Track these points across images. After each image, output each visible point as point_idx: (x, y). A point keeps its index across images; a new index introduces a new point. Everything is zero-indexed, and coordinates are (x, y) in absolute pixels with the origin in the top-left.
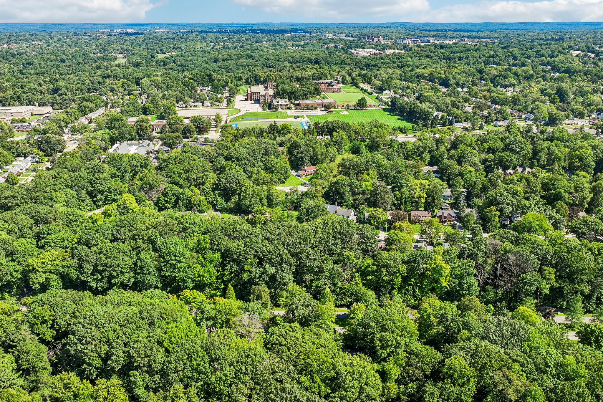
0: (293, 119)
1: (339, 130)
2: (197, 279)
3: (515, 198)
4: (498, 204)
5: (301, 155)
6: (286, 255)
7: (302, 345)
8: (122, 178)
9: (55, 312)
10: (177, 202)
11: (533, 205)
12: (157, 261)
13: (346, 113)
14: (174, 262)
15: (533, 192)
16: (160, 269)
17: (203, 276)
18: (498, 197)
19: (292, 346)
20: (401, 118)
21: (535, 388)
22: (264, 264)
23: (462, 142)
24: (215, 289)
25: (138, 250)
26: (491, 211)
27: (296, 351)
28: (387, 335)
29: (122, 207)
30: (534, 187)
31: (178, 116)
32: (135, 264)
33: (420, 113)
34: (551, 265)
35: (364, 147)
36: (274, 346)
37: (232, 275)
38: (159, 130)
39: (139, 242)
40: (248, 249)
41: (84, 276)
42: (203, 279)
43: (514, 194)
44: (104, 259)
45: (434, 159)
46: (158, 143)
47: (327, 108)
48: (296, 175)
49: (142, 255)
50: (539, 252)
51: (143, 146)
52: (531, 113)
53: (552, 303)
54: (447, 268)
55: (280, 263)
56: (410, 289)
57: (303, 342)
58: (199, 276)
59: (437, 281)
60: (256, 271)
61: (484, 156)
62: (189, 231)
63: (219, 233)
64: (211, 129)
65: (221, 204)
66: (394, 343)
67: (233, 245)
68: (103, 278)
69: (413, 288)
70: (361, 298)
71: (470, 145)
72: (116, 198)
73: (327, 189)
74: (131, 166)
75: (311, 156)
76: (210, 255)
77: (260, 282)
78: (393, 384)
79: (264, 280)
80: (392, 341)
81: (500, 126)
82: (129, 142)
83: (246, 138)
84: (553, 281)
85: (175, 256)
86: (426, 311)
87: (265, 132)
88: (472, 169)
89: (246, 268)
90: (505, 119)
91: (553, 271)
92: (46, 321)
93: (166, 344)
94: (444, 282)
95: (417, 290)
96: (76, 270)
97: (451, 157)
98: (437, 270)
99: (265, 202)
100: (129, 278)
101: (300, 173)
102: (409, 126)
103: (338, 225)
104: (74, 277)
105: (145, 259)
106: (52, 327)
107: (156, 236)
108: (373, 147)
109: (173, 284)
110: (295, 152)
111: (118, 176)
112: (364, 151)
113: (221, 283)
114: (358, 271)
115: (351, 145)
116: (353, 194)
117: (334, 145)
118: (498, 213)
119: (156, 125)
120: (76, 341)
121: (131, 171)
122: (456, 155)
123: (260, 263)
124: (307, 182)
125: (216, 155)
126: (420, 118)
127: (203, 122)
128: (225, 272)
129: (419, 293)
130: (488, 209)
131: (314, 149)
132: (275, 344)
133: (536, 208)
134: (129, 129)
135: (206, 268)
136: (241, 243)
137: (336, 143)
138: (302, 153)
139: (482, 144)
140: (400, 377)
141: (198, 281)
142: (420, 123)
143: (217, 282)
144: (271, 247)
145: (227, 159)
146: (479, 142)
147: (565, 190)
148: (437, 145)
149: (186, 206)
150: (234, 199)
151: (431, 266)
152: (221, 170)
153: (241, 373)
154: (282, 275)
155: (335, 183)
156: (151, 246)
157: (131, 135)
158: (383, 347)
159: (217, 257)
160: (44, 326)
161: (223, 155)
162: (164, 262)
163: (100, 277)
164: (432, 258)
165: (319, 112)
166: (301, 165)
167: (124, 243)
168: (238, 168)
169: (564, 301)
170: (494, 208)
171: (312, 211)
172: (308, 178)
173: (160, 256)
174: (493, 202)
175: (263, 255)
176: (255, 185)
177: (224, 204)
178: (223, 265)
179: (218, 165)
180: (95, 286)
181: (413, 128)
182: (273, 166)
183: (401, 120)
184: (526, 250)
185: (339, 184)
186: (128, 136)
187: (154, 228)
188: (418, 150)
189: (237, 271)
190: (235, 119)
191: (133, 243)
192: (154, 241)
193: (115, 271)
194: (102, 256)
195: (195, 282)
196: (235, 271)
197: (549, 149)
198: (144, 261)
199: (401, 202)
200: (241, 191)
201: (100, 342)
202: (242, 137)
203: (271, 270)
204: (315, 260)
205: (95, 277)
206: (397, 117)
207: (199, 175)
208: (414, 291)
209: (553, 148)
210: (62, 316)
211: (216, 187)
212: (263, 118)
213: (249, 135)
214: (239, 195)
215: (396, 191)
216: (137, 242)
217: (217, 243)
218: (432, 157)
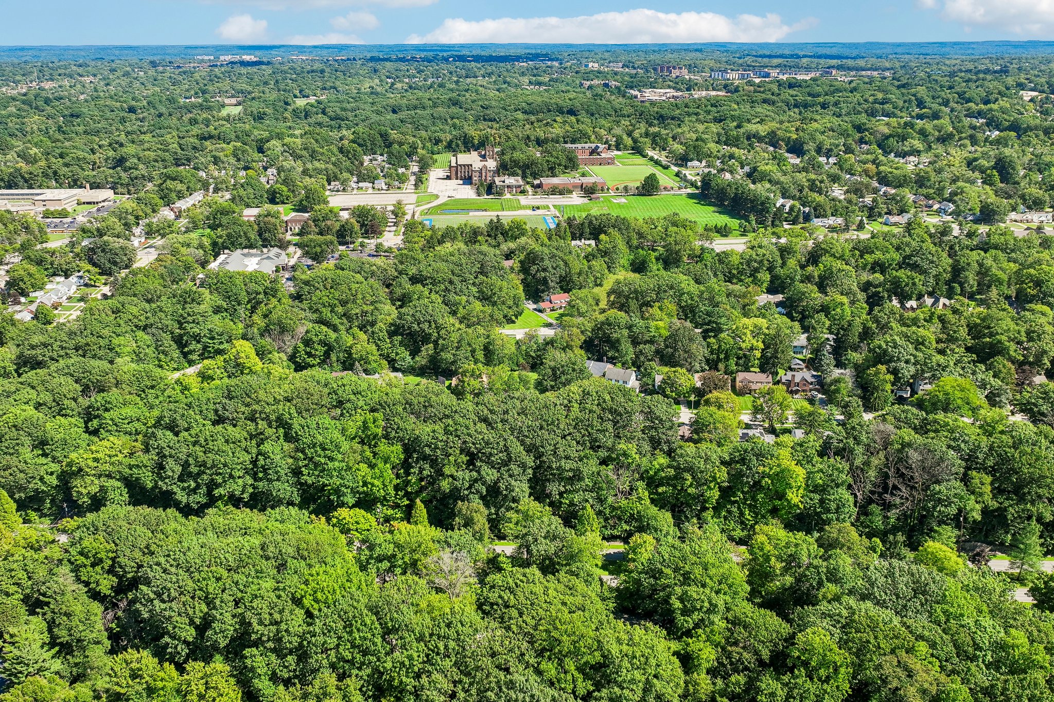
0: (530, 212)
1: (611, 230)
2: (361, 489)
3: (921, 351)
4: (890, 361)
5: (543, 274)
6: (517, 448)
7: (544, 606)
8: (233, 314)
9: (116, 545)
10: (327, 355)
11: (952, 364)
12: (292, 457)
13: (623, 200)
14: (323, 460)
15: (952, 340)
16: (297, 472)
17: (373, 485)
18: (890, 349)
19: (527, 609)
20: (720, 210)
21: (955, 685)
22: (478, 464)
23: (827, 251)
24: (393, 508)
25: (259, 438)
26: (877, 373)
27: (533, 618)
28: (693, 591)
29: (233, 364)
30: (955, 332)
31: (331, 205)
32: (254, 462)
33: (752, 201)
34: (983, 468)
35: (654, 260)
36: (495, 607)
37: (423, 483)
38: (297, 231)
39: (262, 425)
40: (451, 437)
41: (166, 483)
42: (371, 490)
43: (919, 344)
44: (202, 454)
45: (777, 282)
46: (295, 253)
47: (589, 191)
48: (535, 309)
49: (267, 447)
50: (962, 445)
51: (269, 258)
52: (949, 201)
53: (986, 536)
54: (800, 473)
55: (505, 463)
56: (734, 509)
57: (546, 602)
58: (365, 484)
59: (781, 496)
60: (465, 476)
61: (865, 277)
62: (348, 405)
63: (400, 409)
64: (387, 229)
65: (404, 359)
66: (706, 604)
67: (424, 431)
68: (198, 486)
69: (739, 508)
70: (648, 524)
71: (841, 258)
72: (221, 347)
73: (590, 334)
74: (248, 293)
75: (561, 276)
76: (383, 447)
77: (471, 496)
78: (703, 676)
79: (478, 491)
80: (703, 602)
81: (895, 224)
82: (246, 251)
83: (448, 245)
84: (988, 497)
85: (324, 449)
86: (762, 550)
87: (482, 234)
88: (845, 300)
89: (447, 470)
90: (902, 211)
91: (988, 479)
92: (101, 561)
93: (307, 602)
94: (794, 497)
95: (747, 512)
96: (153, 473)
97: (808, 279)
98: (781, 477)
99: (480, 355)
100: (244, 486)
101: (542, 305)
102: (734, 223)
103: (608, 398)
104: (150, 485)
105: (271, 455)
106: (111, 571)
107: (290, 414)
108: (670, 261)
109: (319, 498)
110: (534, 269)
111: (226, 310)
112: (655, 267)
113: (403, 496)
114: (642, 478)
115: (632, 257)
116: (635, 342)
117: (602, 257)
118: (890, 377)
119: (292, 221)
120: (152, 596)
121: (249, 302)
122: (816, 274)
123: (471, 463)
124: (554, 322)
125: (396, 274)
126: (753, 209)
127: (373, 216)
128: (410, 478)
129: (749, 517)
130: (872, 370)
131: (566, 264)
132: (497, 604)
133: (958, 369)
134: (245, 228)
135: (377, 471)
136: (439, 427)
137: (606, 253)
138: (544, 270)
139: (862, 256)
140: (716, 664)
141: (364, 492)
142: (752, 218)
143: (397, 494)
144: (490, 435)
145: (414, 280)
146: (857, 252)
147: (1009, 338)
148: (782, 257)
149: (344, 363)
150: (427, 350)
151: (771, 469)
152: (403, 300)
153: (438, 654)
154: (510, 484)
155: (603, 323)
156: (281, 431)
157: (248, 239)
158: (686, 612)
159: (395, 451)
160: (98, 569)
161: (407, 274)
162: (305, 459)
163: (193, 485)
164: (772, 456)
165: (576, 199)
166: (543, 291)
167: (235, 426)
168: (433, 296)
169: (1007, 533)
170: (882, 368)
171: (563, 373)
172: (556, 314)
173: (297, 450)
174: (881, 357)
175: (476, 448)
176: (463, 326)
177: (409, 358)
178: (406, 465)
179: (399, 292)
180: (184, 500)
181: (740, 227)
182: (495, 294)
183: (720, 213)
184: (940, 444)
185: (610, 325)
186: (243, 240)
187: (288, 400)
188: (748, 265)
189: (431, 476)
190: (428, 212)
191: (251, 426)
192: (287, 423)
193: (220, 474)
194: (197, 448)
195: (357, 496)
196: (428, 476)
197: (981, 265)
198: (269, 457)
199: (718, 357)
200: (439, 337)
201: (193, 598)
202: (440, 242)
203: (490, 474)
204: (567, 458)
205: (186, 485)
206: (712, 208)
207: (366, 308)
208: (742, 514)
209: (989, 262)
210: (128, 552)
211: (395, 330)
212: (478, 210)
213: (453, 239)
214: (436, 343)
215: (710, 337)
216: (257, 424)
217: (396, 427)
218: (774, 278)
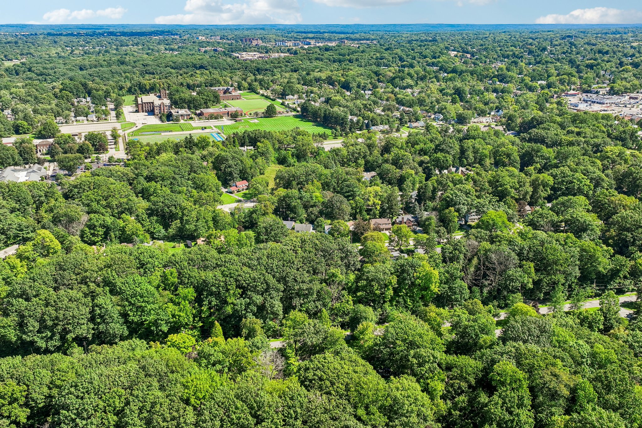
0: (201, 131)
1: (263, 140)
2: (171, 320)
3: (469, 197)
4: (455, 204)
5: (229, 170)
6: (272, 281)
7: (345, 375)
8: (24, 212)
9: (28, 386)
11: (487, 203)
12: (119, 305)
13: (256, 121)
14: (143, 304)
15: (482, 189)
16: (124, 315)
17: (179, 316)
18: (454, 198)
19: (335, 379)
20: (316, 124)
22: (249, 293)
23: (394, 145)
24: (192, 329)
25: (93, 295)
26: (450, 212)
27: (342, 384)
28: (422, 351)
29: (40, 246)
30: (483, 185)
31: (62, 132)
32: (92, 312)
33: (336, 118)
34: (528, 259)
35: (291, 156)
36: (313, 382)
37: (212, 310)
38: (45, 152)
39: (92, 286)
40: (227, 278)
41: (29, 336)
42: (179, 319)
43: (467, 193)
44: (54, 312)
45: (369, 165)
46: (49, 166)
47: (234, 116)
48: (227, 192)
49: (100, 300)
50: (516, 247)
51: (34, 171)
52: (439, 113)
54: (436, 272)
55: (267, 290)
56: (401, 300)
57: (345, 373)
58: (173, 316)
59: (426, 288)
60: (241, 303)
61: (418, 159)
62: (149, 265)
63: (186, 264)
64: (109, 147)
65: (160, 231)
66: (432, 358)
67: (209, 276)
68: (53, 335)
69: (403, 299)
70: (361, 315)
71: (402, 148)
72: (29, 236)
73: (277, 204)
74: (33, 197)
75: (240, 170)
76: (182, 291)
77: (248, 314)
78: (440, 401)
79: (252, 310)
80: (429, 357)
81: (415, 127)
82: (12, 167)
83: (164, 154)
84: (533, 275)
85: (141, 297)
86: (435, 321)
87: (182, 146)
88: (413, 172)
89: (229, 300)
90: (417, 120)
91: (532, 265)
92: (16, 400)
94: (435, 288)
95: (409, 301)
96: (15, 330)
97: (386, 161)
98: (428, 278)
99: (211, 224)
100: (88, 330)
101: (232, 189)
102: (328, 132)
103: (317, 242)
104: (14, 339)
105: (104, 305)
106: (26, 405)
107: (112, 276)
108: (300, 156)
109: (139, 330)
110: (223, 167)
111: (18, 210)
112: (292, 160)
113: (199, 321)
114: (344, 289)
115: (277, 155)
116: (306, 207)
117: (261, 156)
118: (456, 214)
119: (40, 145)
121: (35, 202)
122: (390, 158)
123: (243, 295)
124: (242, 199)
125: (134, 176)
126: (336, 123)
127: (100, 139)
128: (203, 308)
129: (410, 303)
130: (447, 211)
131: (241, 161)
132: (314, 380)
133: (491, 206)
134: (11, 152)
135: (181, 306)
136: (218, 273)
137: (262, 153)
138: (230, 167)
139: (413, 146)
140: (445, 392)
141: (174, 322)
142: (338, 128)
143: (194, 320)
144: (255, 274)
145: (149, 179)
146: (410, 145)
147: (511, 186)
148: (370, 149)
149: (119, 238)
150: (176, 224)
151: (420, 273)
152: (145, 194)
153: (291, 418)
154: (272, 303)
155: (284, 197)
156: (107, 288)
157: (14, 159)
159: (190, 292)
160: (15, 405)
161: (142, 176)
162: (129, 306)
163: (49, 334)
164: (420, 266)
165: (226, 122)
166: (230, 180)
167: (72, 289)
168: (164, 188)
169: (541, 293)
170: (452, 209)
171: (272, 230)
172: (241, 194)
173: (122, 300)
174: (449, 203)
175: (246, 283)
176: (197, 206)
177: (163, 231)
178: (199, 300)
179: (139, 187)
180: (44, 346)
181: (332, 133)
182: (204, 184)
183: (317, 126)
185: (289, 198)
186: (10, 160)
187: (109, 266)
188: (353, 156)
189: (217, 305)
190: (133, 134)
191: (84, 288)
192: (111, 283)
193: (70, 324)
194: (50, 308)
195: (169, 325)
196: (215, 305)
197: (474, 148)
198: (103, 307)
199: (356, 211)
200: (183, 214)
201: (105, 412)
202: (158, 153)
203: (258, 299)
204: (303, 282)
205: (44, 335)
206: (311, 124)
207: (122, 200)
208: (405, 302)
209: (477, 146)
210: (37, 390)
211: (151, 213)
212: (166, 131)
213: (166, 151)
214: (181, 219)
215: (350, 200)
216: (88, 286)
217: (187, 276)
218: (367, 162)
